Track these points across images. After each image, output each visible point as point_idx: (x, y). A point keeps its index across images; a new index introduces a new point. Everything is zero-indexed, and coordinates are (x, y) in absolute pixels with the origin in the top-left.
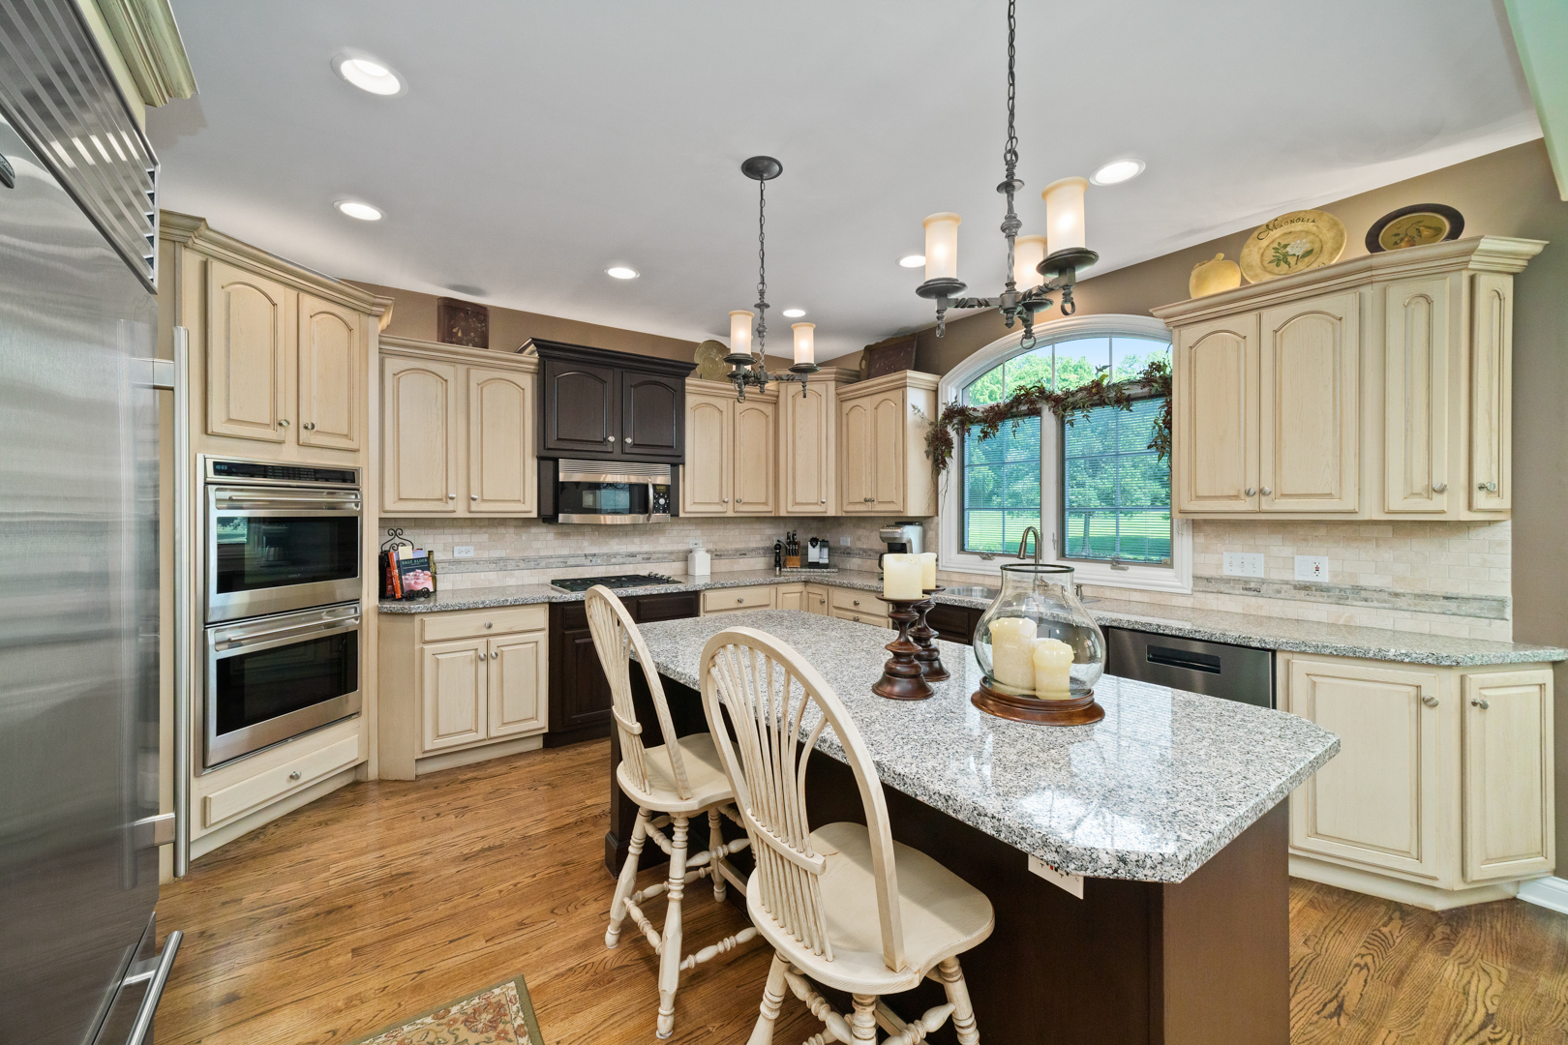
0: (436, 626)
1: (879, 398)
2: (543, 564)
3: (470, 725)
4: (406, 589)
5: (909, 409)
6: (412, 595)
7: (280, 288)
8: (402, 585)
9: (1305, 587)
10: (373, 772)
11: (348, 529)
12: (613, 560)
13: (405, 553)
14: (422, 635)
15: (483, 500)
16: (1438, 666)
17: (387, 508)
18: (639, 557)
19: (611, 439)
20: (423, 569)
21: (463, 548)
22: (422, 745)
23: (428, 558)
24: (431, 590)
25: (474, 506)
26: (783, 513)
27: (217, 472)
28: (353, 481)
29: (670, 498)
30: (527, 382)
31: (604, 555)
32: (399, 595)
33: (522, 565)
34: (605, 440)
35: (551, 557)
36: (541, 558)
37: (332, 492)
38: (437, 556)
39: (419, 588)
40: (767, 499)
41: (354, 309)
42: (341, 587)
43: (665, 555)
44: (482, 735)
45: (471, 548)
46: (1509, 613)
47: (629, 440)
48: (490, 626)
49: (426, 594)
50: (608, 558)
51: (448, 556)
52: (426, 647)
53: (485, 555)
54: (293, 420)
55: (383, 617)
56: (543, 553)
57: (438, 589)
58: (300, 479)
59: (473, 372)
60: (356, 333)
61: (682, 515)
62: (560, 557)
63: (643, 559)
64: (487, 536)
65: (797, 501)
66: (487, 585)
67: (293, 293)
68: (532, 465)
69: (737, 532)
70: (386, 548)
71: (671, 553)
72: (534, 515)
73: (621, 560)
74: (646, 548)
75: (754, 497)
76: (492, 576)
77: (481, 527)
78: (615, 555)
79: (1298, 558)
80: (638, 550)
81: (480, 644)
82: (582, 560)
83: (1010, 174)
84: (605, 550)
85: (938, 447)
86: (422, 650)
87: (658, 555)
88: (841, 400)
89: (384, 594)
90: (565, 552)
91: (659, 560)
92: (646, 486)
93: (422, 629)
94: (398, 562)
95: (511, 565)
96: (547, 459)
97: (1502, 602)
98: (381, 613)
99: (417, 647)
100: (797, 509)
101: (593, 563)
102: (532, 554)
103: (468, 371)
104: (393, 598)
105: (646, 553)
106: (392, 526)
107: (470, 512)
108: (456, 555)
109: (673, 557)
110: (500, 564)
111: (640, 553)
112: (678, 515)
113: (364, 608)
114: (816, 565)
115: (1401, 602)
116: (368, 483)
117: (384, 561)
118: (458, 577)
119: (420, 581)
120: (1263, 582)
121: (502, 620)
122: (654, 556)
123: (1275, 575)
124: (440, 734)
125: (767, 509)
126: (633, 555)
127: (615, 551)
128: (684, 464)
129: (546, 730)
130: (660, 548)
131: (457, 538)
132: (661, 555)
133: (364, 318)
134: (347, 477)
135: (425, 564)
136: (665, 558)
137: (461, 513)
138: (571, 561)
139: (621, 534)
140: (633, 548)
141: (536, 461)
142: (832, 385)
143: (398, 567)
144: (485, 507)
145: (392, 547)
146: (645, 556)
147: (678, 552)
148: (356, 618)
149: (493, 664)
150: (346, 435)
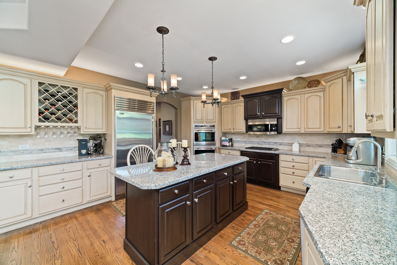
2: (253, 143)
11: (213, 134)
12: (270, 144)
13: (224, 139)
17: (222, 131)
18: (278, 144)
21: (239, 138)
27: (195, 127)
28: (214, 127)
29: (278, 128)
30: (243, 104)
31: (268, 142)
34: (258, 114)
35: (255, 142)
36: (253, 142)
37: (212, 129)
42: (212, 143)
43: (287, 144)
50: (269, 143)
51: (236, 140)
53: (242, 140)
56: (253, 141)
61: (283, 132)
62: (257, 142)
63: (279, 144)
64: (243, 136)
65: (331, 127)
66: (243, 146)
68: (244, 122)
69: (317, 138)
73: (273, 144)
74: (280, 141)
77: (242, 134)
78: (271, 143)
80: (278, 142)
82: (262, 143)
84: (268, 141)
87: (284, 144)
90: (258, 141)
92: (268, 125)
95: (247, 142)
96: (247, 120)
101: (265, 144)
102: (251, 141)
105: (280, 143)
106: (223, 134)
109: (289, 145)
112: (281, 132)
116: (216, 127)
118: (238, 144)
119: (226, 144)
122: (283, 144)
127: (271, 141)
128: (282, 118)
130: (285, 142)
132: (285, 144)
136: (287, 145)
138: (260, 143)
139: (273, 137)
143: (222, 141)
144: (236, 130)
146: (280, 144)
150: (213, 120)
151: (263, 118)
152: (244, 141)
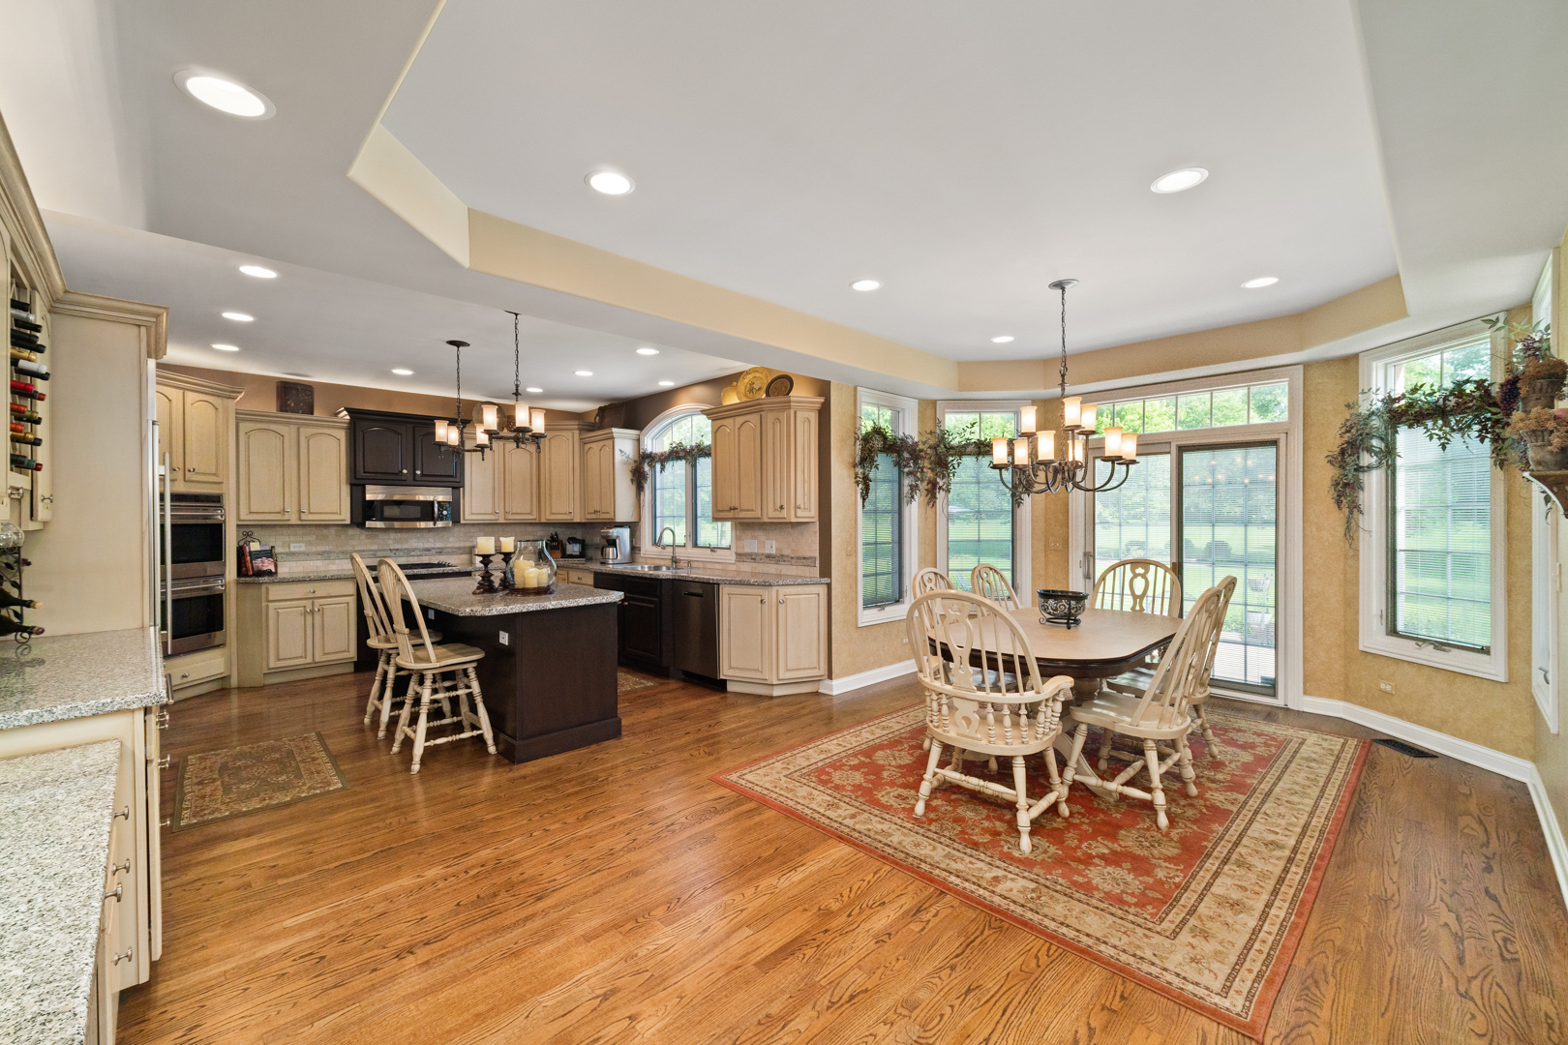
0: (276, 592)
1: (601, 444)
3: (300, 653)
4: (256, 569)
5: (617, 452)
6: (260, 573)
7: (173, 390)
8: (252, 567)
9: (769, 556)
10: (234, 682)
11: (216, 531)
12: (413, 553)
13: (255, 547)
14: (267, 597)
15: (310, 513)
16: (765, 585)
17: (242, 518)
18: (433, 551)
19: (405, 471)
20: (268, 557)
21: (297, 544)
22: (268, 664)
23: (271, 550)
24: (273, 570)
25: (303, 517)
26: (543, 521)
28: (219, 502)
29: (453, 511)
30: (342, 435)
31: (405, 549)
32: (251, 573)
33: (341, 556)
34: (401, 472)
37: (205, 509)
38: (278, 550)
39: (265, 569)
40: (532, 510)
41: (219, 396)
42: (210, 567)
43: (454, 550)
44: (309, 660)
45: (303, 545)
46: (817, 564)
47: (418, 472)
48: (314, 592)
49: (269, 573)
50: (409, 552)
51: (286, 550)
52: (270, 604)
53: (314, 549)
54: (181, 467)
55: (240, 585)
57: (279, 571)
58: (186, 501)
59: (302, 430)
60: (220, 410)
61: (462, 522)
62: (371, 551)
63: (436, 552)
64: (314, 536)
65: (553, 511)
66: (313, 567)
67: (181, 391)
68: (346, 490)
70: (241, 543)
71: (459, 548)
72: (348, 522)
73: (418, 553)
74: (437, 545)
75: (522, 508)
76: (319, 563)
78: (414, 550)
79: (766, 542)
80: (432, 546)
81: (308, 604)
82: (389, 553)
83: (517, 390)
84: (406, 546)
85: (638, 477)
86: (267, 606)
87: (448, 550)
88: (583, 442)
89: (240, 573)
90: (375, 547)
91: (448, 553)
92: (432, 503)
93: (267, 593)
94: (250, 552)
95: (332, 556)
96: (357, 485)
97: (815, 558)
98: (238, 583)
99: (264, 604)
100: (553, 517)
101: (397, 555)
103: (299, 428)
104: (247, 576)
105: (439, 548)
106: (246, 530)
107: (301, 520)
108: (292, 549)
110: (325, 555)
111: (433, 548)
112: (459, 522)
113: (227, 579)
114: (571, 556)
115: (793, 561)
116: (229, 502)
117: (241, 552)
118: (294, 564)
119: (267, 565)
120: (756, 554)
121: (322, 589)
122: (445, 551)
123: (761, 552)
124: (281, 657)
125: (533, 517)
126: (428, 550)
127: (414, 547)
128: (463, 487)
129: (356, 659)
130: (450, 545)
131: (292, 538)
133: (225, 400)
134: (216, 500)
135: (269, 554)
137: (294, 521)
140: (427, 545)
141: (349, 487)
142: (577, 433)
143: (250, 555)
145: (245, 543)
147: (464, 548)
148: (222, 586)
149: (317, 617)
150: (214, 474)
151: (414, 483)
152: (322, 553)
